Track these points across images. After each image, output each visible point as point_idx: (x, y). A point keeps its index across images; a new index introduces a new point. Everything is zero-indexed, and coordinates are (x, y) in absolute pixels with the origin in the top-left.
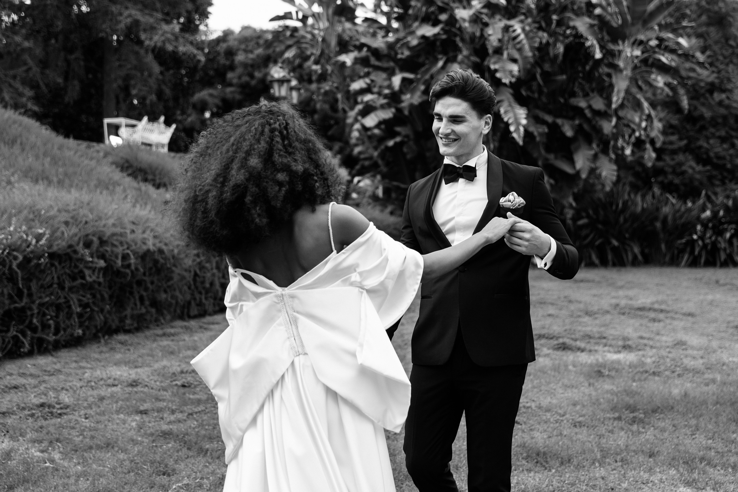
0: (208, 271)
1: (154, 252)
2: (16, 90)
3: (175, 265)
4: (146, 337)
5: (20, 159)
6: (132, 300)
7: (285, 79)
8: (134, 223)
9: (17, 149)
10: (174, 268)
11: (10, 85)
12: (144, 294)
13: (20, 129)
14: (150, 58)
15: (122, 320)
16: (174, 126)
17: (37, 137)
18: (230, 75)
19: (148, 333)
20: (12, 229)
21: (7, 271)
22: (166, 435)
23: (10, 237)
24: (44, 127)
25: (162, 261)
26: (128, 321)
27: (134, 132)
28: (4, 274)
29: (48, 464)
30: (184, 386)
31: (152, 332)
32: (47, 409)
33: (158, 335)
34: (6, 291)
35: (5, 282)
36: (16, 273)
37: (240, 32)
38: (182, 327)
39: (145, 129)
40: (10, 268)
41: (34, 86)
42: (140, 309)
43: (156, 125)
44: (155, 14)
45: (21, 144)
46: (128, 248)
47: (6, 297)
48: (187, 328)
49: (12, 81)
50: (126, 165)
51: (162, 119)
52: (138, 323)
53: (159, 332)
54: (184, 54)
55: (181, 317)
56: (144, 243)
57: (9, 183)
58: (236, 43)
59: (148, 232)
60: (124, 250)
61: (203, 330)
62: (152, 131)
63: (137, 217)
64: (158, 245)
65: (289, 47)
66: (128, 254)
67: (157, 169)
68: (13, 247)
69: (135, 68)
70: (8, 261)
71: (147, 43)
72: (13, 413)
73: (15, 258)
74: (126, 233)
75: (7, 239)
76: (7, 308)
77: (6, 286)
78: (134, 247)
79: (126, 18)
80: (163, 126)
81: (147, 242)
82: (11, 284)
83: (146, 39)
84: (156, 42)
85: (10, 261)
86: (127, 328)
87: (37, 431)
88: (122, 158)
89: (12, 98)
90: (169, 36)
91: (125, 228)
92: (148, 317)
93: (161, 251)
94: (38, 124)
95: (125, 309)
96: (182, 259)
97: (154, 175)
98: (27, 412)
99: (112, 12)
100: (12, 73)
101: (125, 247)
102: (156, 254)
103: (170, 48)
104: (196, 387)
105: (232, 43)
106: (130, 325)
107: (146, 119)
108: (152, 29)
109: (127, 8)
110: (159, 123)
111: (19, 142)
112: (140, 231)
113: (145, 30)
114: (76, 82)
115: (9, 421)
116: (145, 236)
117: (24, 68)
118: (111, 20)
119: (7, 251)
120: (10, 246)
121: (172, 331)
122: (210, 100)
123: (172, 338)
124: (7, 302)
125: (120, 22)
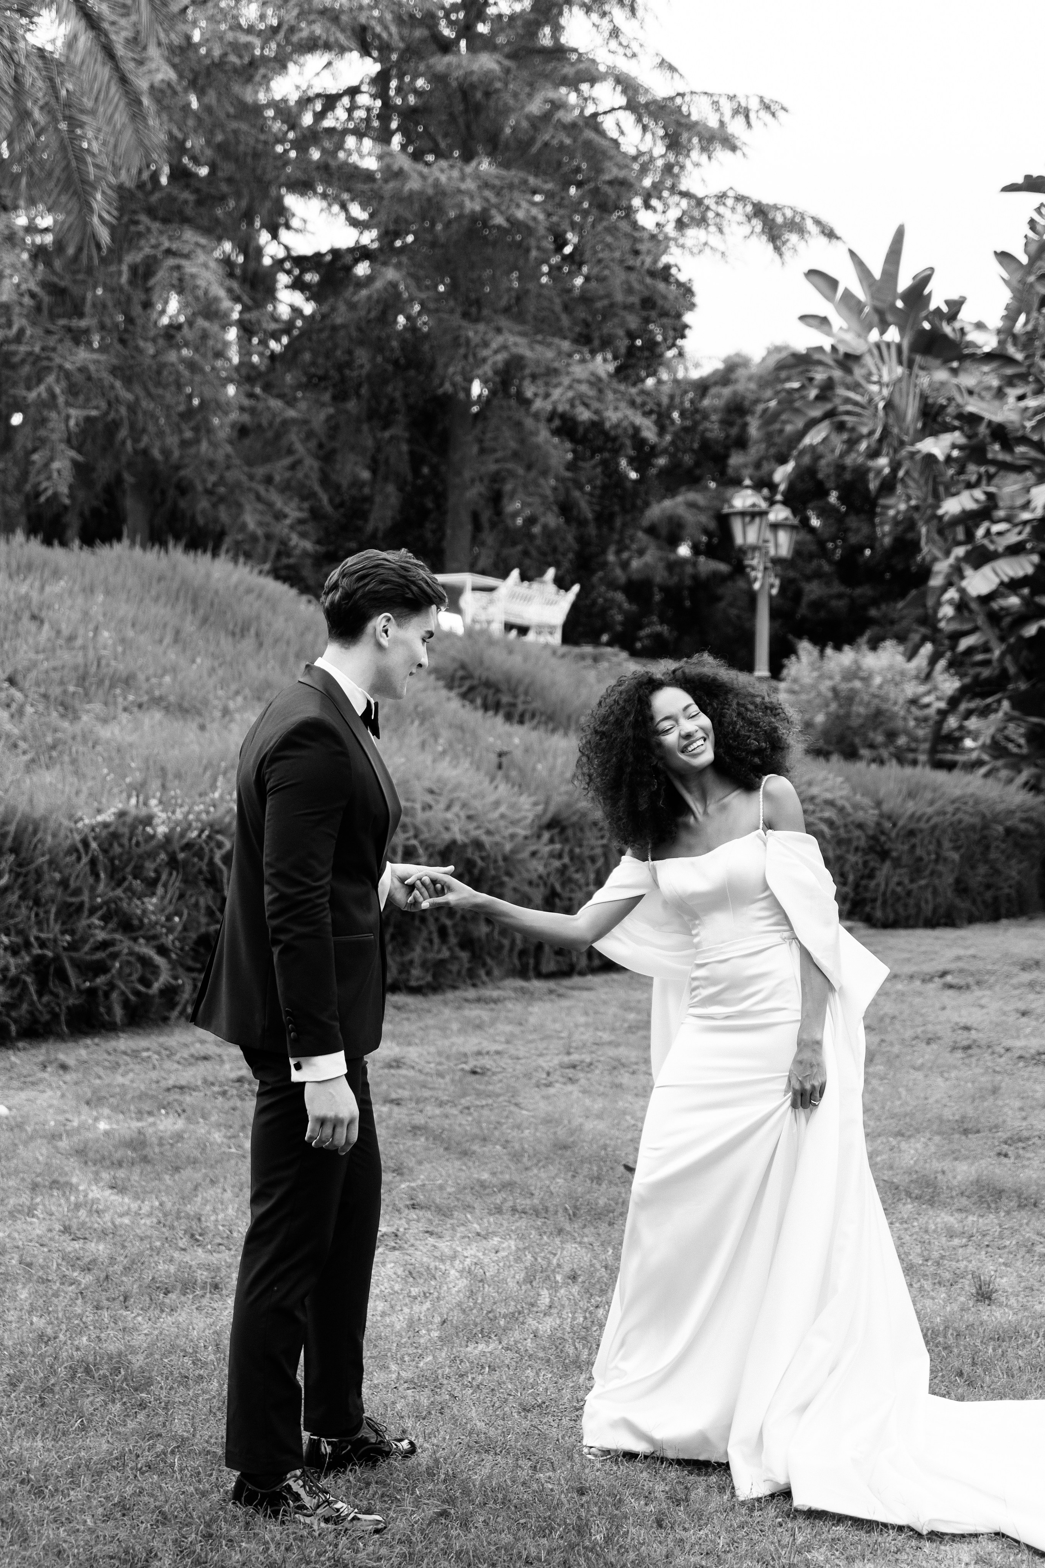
0: (580, 888)
1: (465, 846)
2: (270, 505)
3: (509, 874)
4: (445, 1003)
5: (251, 665)
6: (425, 934)
7: (756, 509)
8: (431, 792)
9: (248, 644)
10: (506, 879)
11: (259, 498)
12: (448, 923)
13: (256, 605)
14: (543, 435)
15: (405, 968)
16: (576, 588)
17: (286, 620)
18: (736, 460)
19: (450, 995)
20: (217, 795)
21: (205, 868)
22: (415, 1130)
23: (212, 809)
24: (304, 598)
25: (480, 863)
26: (416, 972)
27: (491, 602)
28: (200, 872)
29: (233, 1150)
30: (474, 1072)
31: (458, 993)
32: (246, 1086)
33: (466, 1000)
34: (202, 901)
35: (202, 884)
36: (221, 871)
37: (764, 359)
38: (515, 990)
39: (513, 596)
40: (211, 863)
41: (306, 495)
42: (439, 951)
43: (535, 585)
44: (557, 340)
45: (257, 635)
46: (416, 836)
47: (203, 911)
48: (523, 991)
49: (261, 489)
50: (460, 673)
51: (551, 573)
52: (434, 976)
53: (471, 993)
54: (617, 426)
55: (523, 974)
56: (447, 829)
57: (226, 712)
58: (752, 386)
59: (456, 808)
60: (408, 839)
61: (553, 997)
62: (527, 599)
63: (439, 780)
64: (475, 833)
65: (812, 423)
66: (414, 847)
67: (519, 682)
68: (217, 827)
69: (516, 455)
70: (207, 849)
71: (538, 404)
72: (195, 1089)
73: (220, 845)
74: (413, 808)
75: (208, 813)
76: (203, 930)
77: (202, 893)
78: (425, 835)
79: (496, 352)
80: (552, 588)
81: (452, 826)
82: (211, 891)
83: (536, 395)
84: (555, 404)
85: (211, 851)
86: (413, 983)
87: (226, 1113)
88: (454, 659)
89: (260, 524)
90: (584, 388)
91: (413, 801)
92: (454, 968)
93: (478, 845)
94: (293, 592)
95: (413, 950)
96: (522, 861)
97: (514, 693)
98: (216, 1089)
99: (468, 341)
100: (260, 471)
101: (411, 833)
102: (469, 850)
103: (584, 415)
104: (494, 1074)
105: (743, 386)
106: (418, 979)
107: (515, 573)
108: (550, 373)
109: (499, 330)
110: (543, 582)
111: (253, 631)
112: (442, 806)
113: (534, 377)
114: (391, 488)
115: (188, 1099)
116: (449, 815)
117: (287, 461)
118: (465, 357)
119: (207, 833)
120: (211, 826)
121: (495, 994)
122: (689, 517)
123: (492, 1006)
124: (204, 920)
125: (484, 360)
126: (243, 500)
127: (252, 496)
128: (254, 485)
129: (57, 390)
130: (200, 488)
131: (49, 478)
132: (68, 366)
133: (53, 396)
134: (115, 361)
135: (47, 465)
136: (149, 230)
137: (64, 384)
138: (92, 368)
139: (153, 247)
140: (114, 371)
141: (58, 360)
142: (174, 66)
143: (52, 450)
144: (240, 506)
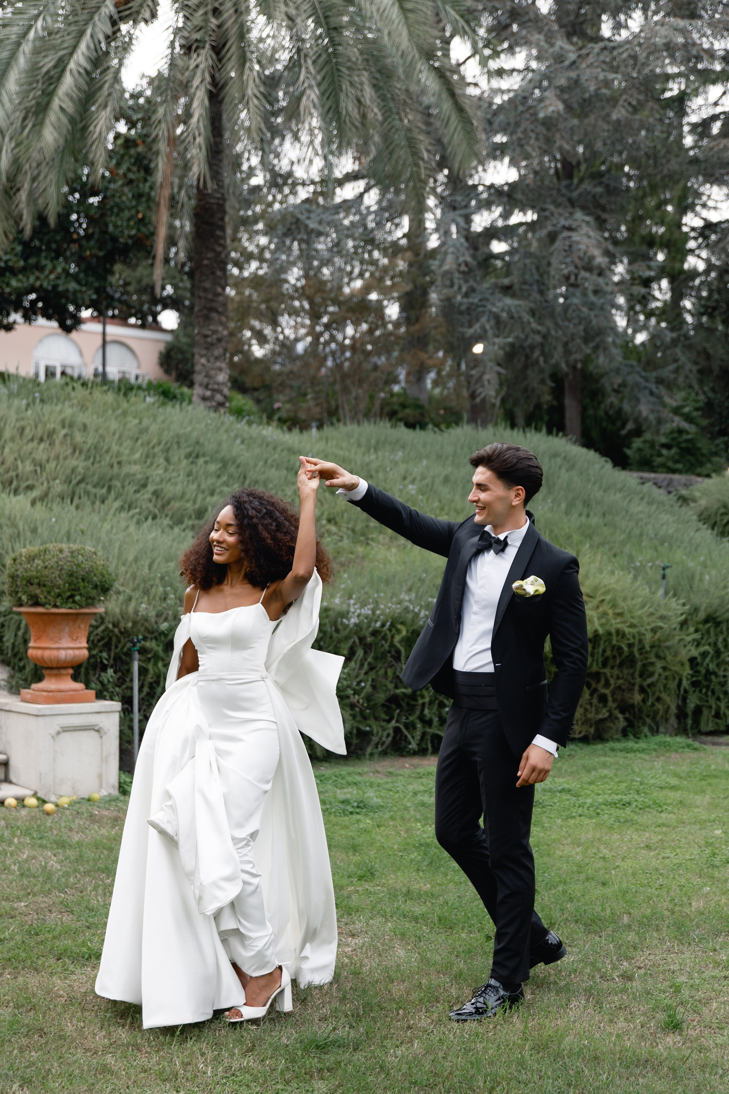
21: (387, 648)
40: (393, 644)
68: (397, 620)
70: (389, 635)
73: (399, 631)
75: (391, 609)
85: (392, 636)
126: (640, 396)
127: (647, 392)
128: (649, 385)
129: (488, 327)
130: (609, 389)
131: (483, 386)
132: (494, 309)
133: (485, 331)
134: (532, 305)
135: (480, 377)
136: (552, 214)
137: (493, 322)
138: (513, 310)
139: (554, 225)
140: (532, 312)
141: (489, 307)
142: (564, 102)
143: (485, 367)
144: (638, 400)
